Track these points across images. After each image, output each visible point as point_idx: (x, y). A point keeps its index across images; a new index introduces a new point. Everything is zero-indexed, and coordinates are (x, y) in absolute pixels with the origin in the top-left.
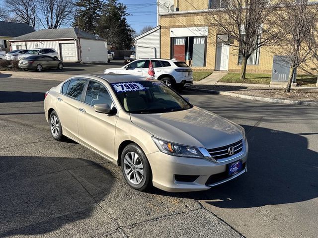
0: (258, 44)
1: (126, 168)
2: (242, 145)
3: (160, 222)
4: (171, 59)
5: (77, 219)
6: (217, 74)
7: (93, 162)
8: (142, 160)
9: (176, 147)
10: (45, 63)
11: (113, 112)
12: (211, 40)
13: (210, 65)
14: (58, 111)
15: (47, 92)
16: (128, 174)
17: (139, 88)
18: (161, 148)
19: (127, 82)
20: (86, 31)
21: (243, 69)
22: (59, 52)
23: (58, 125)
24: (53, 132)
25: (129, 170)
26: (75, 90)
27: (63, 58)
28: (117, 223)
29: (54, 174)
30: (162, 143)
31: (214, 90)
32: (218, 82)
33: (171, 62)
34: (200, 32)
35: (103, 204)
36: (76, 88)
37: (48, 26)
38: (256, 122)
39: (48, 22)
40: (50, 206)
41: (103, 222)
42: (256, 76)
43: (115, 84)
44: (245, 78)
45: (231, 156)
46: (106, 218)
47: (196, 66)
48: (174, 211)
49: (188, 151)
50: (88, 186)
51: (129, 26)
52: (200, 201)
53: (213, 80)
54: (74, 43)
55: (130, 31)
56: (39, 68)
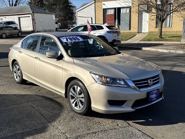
0: (171, 11)
1: (72, 99)
2: (159, 79)
3: (98, 135)
4: (104, 24)
5: (35, 133)
6: (140, 35)
7: (46, 97)
8: (83, 91)
9: (108, 80)
10: (8, 32)
11: (61, 57)
12: (134, 9)
13: (134, 29)
14: (19, 61)
15: (10, 48)
16: (73, 103)
17: (79, 40)
18: (97, 80)
19: (70, 36)
20: (38, 7)
21: (160, 30)
22: (18, 24)
23: (19, 72)
24: (15, 77)
25: (73, 100)
26: (31, 46)
27: (22, 28)
28: (66, 135)
29: (17, 106)
30: (97, 77)
31: (137, 47)
32: (141, 41)
33: (104, 26)
34: (125, 3)
35: (55, 123)
36: (32, 44)
37: (10, 5)
38: (170, 67)
39: (9, 2)
40: (15, 126)
41: (55, 135)
42: (170, 36)
43: (62, 37)
44: (161, 38)
45: (150, 86)
46: (57, 132)
47: (123, 30)
48: (108, 128)
49: (118, 83)
50: (43, 112)
51: (71, 3)
52: (128, 122)
53: (137, 40)
54: (29, 17)
55: (72, 7)
56: (4, 36)
